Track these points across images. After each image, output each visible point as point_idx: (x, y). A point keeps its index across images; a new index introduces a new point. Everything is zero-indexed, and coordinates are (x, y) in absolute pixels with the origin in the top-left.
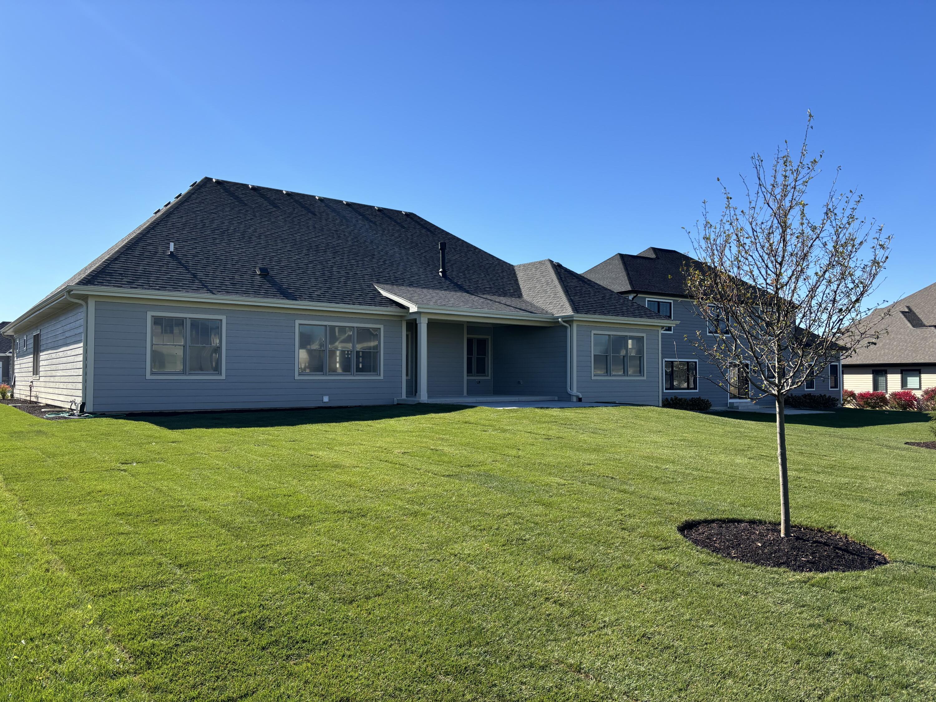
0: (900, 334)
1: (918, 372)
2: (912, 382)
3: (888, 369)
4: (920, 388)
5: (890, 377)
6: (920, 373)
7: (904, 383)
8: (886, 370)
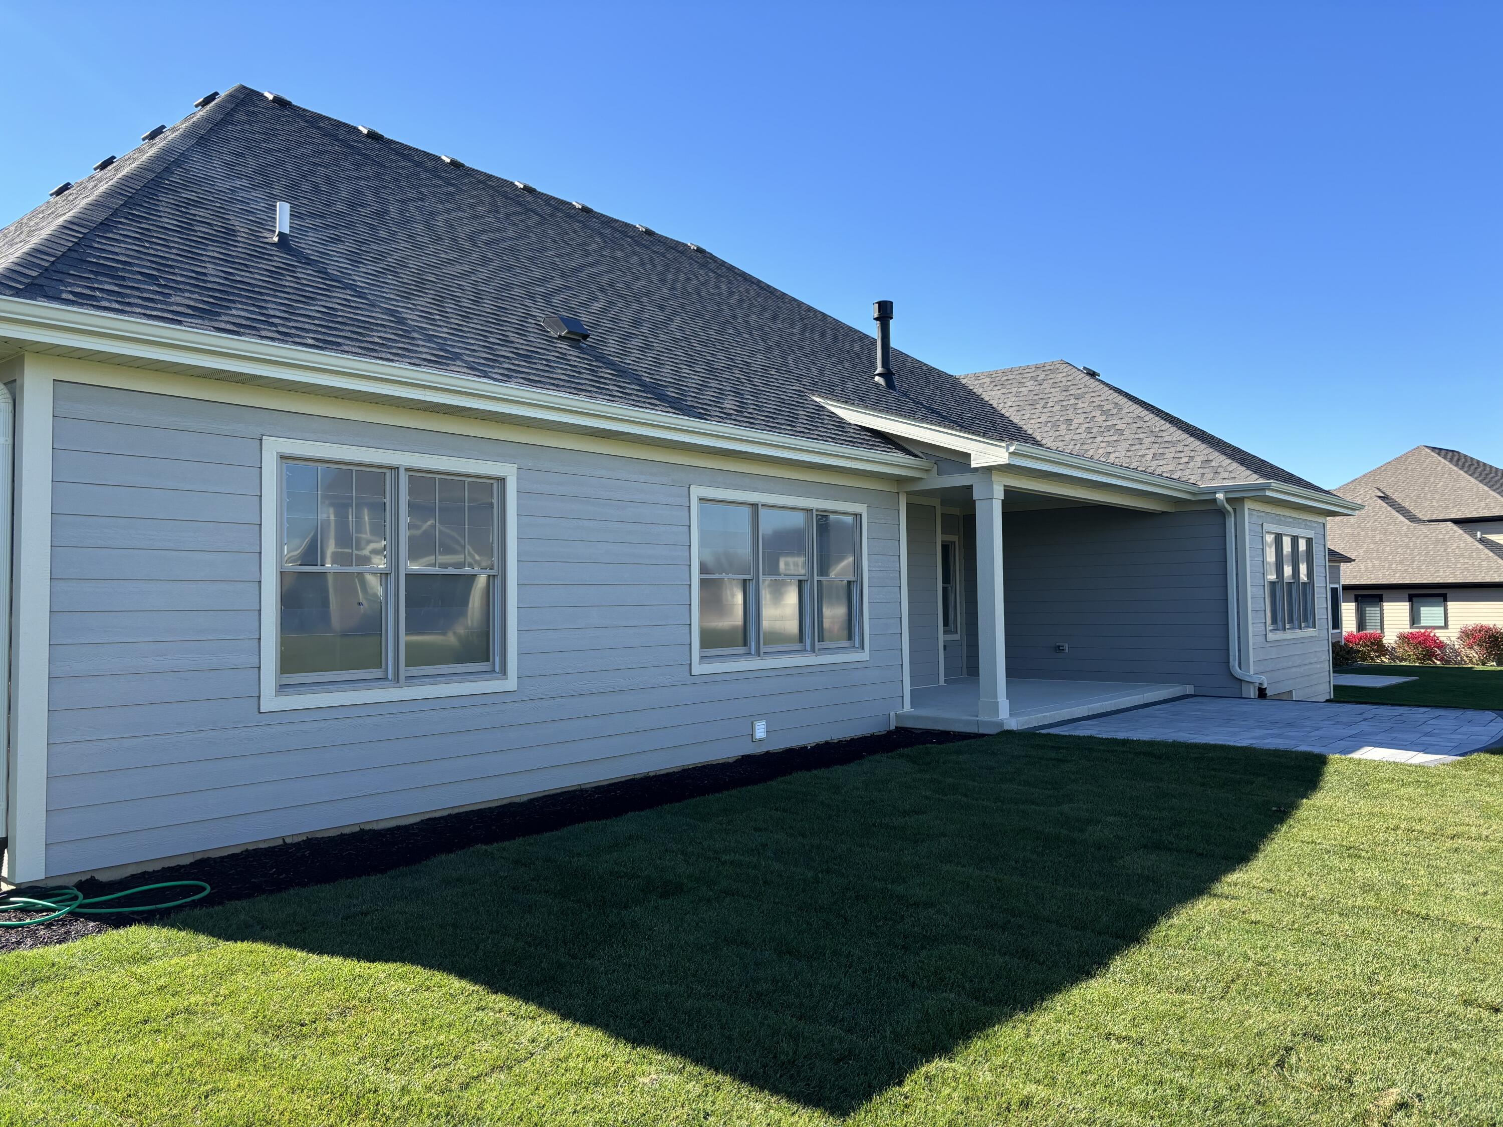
0: (1391, 533)
1: (1442, 599)
2: (1430, 615)
3: (1385, 594)
4: (1446, 626)
5: (1388, 606)
6: (1445, 600)
7: (1414, 618)
8: (1381, 595)
